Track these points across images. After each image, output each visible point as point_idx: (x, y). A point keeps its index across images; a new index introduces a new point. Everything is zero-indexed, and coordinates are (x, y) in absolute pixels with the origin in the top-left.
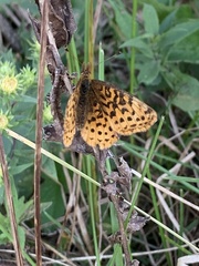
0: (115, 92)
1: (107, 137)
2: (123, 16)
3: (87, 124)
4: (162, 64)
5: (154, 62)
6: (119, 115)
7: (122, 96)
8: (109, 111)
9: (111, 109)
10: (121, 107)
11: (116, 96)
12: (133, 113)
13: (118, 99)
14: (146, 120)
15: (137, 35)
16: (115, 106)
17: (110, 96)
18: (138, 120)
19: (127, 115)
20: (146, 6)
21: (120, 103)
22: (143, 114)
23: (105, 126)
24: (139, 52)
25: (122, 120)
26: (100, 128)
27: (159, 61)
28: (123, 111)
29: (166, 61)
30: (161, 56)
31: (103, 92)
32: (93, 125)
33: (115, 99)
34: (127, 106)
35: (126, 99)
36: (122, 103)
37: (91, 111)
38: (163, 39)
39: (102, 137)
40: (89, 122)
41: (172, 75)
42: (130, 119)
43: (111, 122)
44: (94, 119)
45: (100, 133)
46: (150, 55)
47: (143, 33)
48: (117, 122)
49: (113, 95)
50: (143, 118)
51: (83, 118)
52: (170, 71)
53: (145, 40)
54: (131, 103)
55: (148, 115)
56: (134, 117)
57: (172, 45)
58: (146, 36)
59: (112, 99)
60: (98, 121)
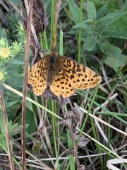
0: (74, 64)
2: (74, 8)
5: (93, 36)
7: (78, 66)
9: (71, 74)
10: (78, 73)
11: (75, 66)
12: (86, 77)
13: (76, 68)
14: (94, 81)
15: (83, 20)
16: (74, 72)
17: (70, 66)
18: (89, 81)
21: (77, 70)
22: (92, 77)
23: (66, 84)
24: (83, 30)
25: (78, 81)
26: (63, 85)
27: (96, 37)
28: (79, 75)
29: (100, 36)
30: (97, 33)
31: (66, 63)
33: (74, 67)
34: (82, 72)
36: (79, 70)
38: (99, 23)
39: (65, 90)
40: (56, 81)
42: (83, 80)
43: (71, 81)
44: (59, 80)
45: (63, 88)
46: (91, 32)
48: (75, 82)
49: (72, 65)
50: (92, 80)
51: (52, 79)
52: (103, 42)
53: (88, 23)
55: (95, 78)
56: (87, 79)
59: (71, 68)
60: (62, 81)
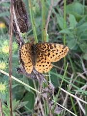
1: (47, 67)
2: (60, 19)
3: (37, 64)
4: (78, 40)
5: (74, 40)
6: (51, 54)
7: (51, 45)
8: (47, 54)
9: (48, 53)
10: (51, 50)
11: (48, 46)
12: (58, 51)
13: (49, 47)
14: (64, 52)
15: (66, 28)
16: (49, 51)
17: (45, 47)
18: (60, 53)
19: (55, 52)
20: (70, 15)
21: (51, 49)
22: (62, 50)
24: (67, 35)
25: (53, 56)
26: (43, 64)
27: (77, 39)
28: (53, 51)
29: (80, 39)
30: (77, 37)
31: (42, 47)
32: (40, 63)
33: (48, 48)
34: (54, 49)
35: (53, 46)
37: (38, 57)
38: (78, 30)
40: (38, 62)
41: (83, 45)
42: (57, 54)
44: (40, 61)
45: (44, 66)
46: (72, 36)
47: (69, 27)
49: (47, 46)
51: (35, 61)
52: (82, 43)
53: (70, 30)
54: (55, 47)
57: (82, 32)
58: (70, 28)
59: (47, 48)
60: (42, 61)
